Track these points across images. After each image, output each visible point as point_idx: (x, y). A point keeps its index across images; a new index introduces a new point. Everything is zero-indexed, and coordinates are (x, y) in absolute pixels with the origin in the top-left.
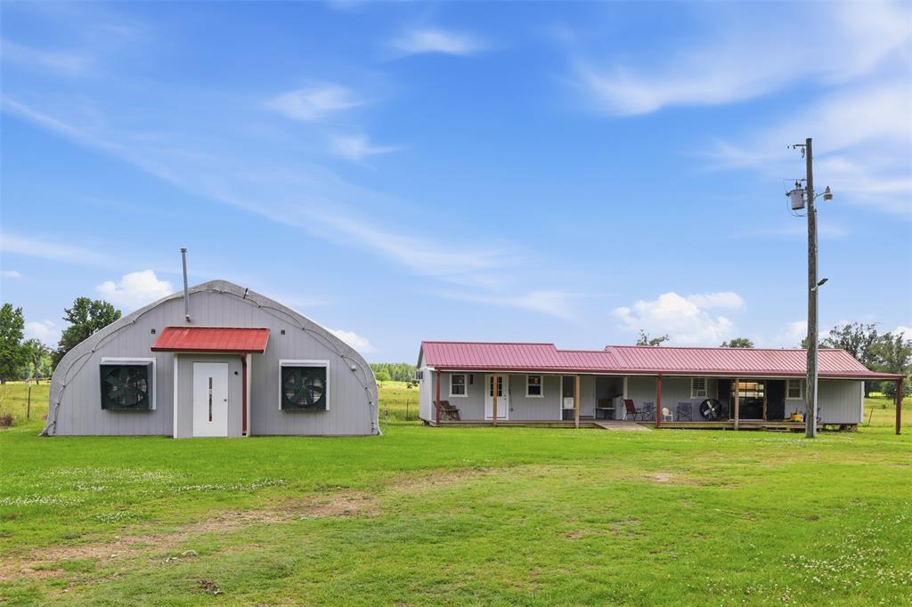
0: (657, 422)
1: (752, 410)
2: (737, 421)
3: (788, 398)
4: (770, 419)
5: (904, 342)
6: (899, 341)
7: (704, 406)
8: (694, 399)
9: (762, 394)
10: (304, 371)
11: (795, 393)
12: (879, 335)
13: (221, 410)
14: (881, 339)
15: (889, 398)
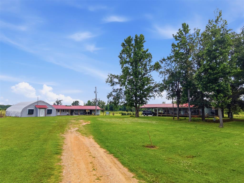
0: (79, 115)
1: (89, 113)
2: (87, 114)
3: (92, 112)
4: (90, 114)
5: (104, 102)
6: (103, 102)
7: (83, 113)
8: (82, 112)
9: (89, 111)
10: (50, 110)
11: (93, 111)
12: (100, 100)
13: (43, 114)
14: (100, 101)
15: (102, 112)
